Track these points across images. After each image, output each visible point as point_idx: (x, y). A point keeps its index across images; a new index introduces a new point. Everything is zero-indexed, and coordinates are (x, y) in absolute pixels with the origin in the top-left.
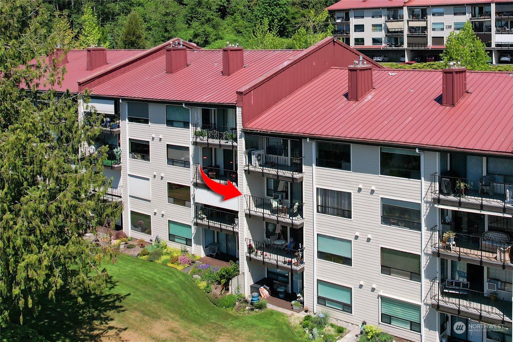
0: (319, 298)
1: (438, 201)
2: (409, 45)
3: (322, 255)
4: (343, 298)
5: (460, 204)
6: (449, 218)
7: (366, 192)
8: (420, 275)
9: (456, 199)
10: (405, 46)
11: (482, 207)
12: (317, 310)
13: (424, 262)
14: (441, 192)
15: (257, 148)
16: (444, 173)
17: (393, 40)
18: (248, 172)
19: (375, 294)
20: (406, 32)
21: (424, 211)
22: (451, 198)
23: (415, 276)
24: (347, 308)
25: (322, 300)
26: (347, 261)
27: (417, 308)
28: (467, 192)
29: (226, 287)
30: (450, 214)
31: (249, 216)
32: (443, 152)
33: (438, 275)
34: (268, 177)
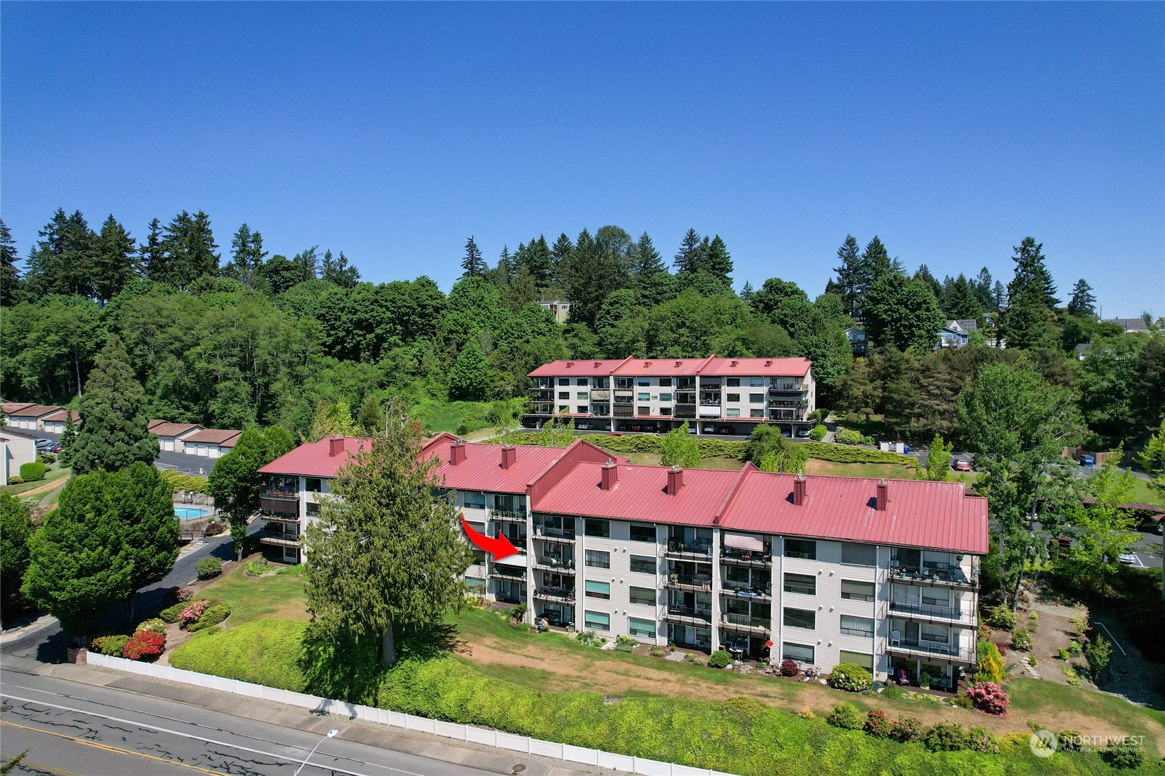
0: (586, 622)
1: (668, 555)
2: (615, 414)
3: (589, 594)
4: (604, 621)
5: (681, 557)
6: (673, 566)
7: (620, 552)
8: (655, 601)
9: (679, 554)
10: (611, 415)
11: (694, 558)
12: (586, 630)
13: (658, 594)
14: (669, 550)
15: (539, 524)
16: (670, 539)
17: (599, 408)
18: (535, 540)
19: (626, 616)
20: (612, 402)
21: (658, 562)
22: (675, 553)
23: (652, 602)
24: (606, 627)
25: (588, 624)
26: (607, 597)
27: (653, 623)
28: (685, 550)
29: (520, 619)
30: (674, 563)
31: (535, 570)
32: (670, 526)
33: (667, 601)
34: (551, 543)
